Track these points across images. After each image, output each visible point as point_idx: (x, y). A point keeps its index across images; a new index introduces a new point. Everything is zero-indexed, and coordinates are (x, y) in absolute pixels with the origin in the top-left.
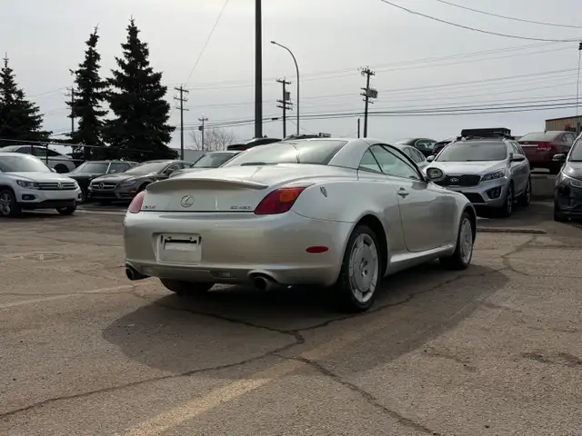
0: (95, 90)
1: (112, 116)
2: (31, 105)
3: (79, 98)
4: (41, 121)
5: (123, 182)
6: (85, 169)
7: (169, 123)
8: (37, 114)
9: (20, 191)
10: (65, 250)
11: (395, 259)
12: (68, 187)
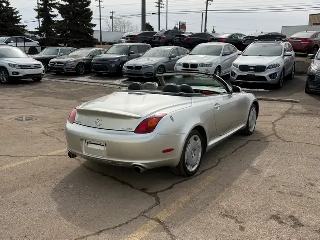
0: (50, 2)
1: (60, 18)
2: (14, 10)
3: (41, 6)
4: (21, 19)
5: (67, 62)
6: (47, 53)
7: (93, 22)
8: (18, 15)
9: (11, 70)
10: (38, 113)
11: (211, 143)
12: (37, 67)
